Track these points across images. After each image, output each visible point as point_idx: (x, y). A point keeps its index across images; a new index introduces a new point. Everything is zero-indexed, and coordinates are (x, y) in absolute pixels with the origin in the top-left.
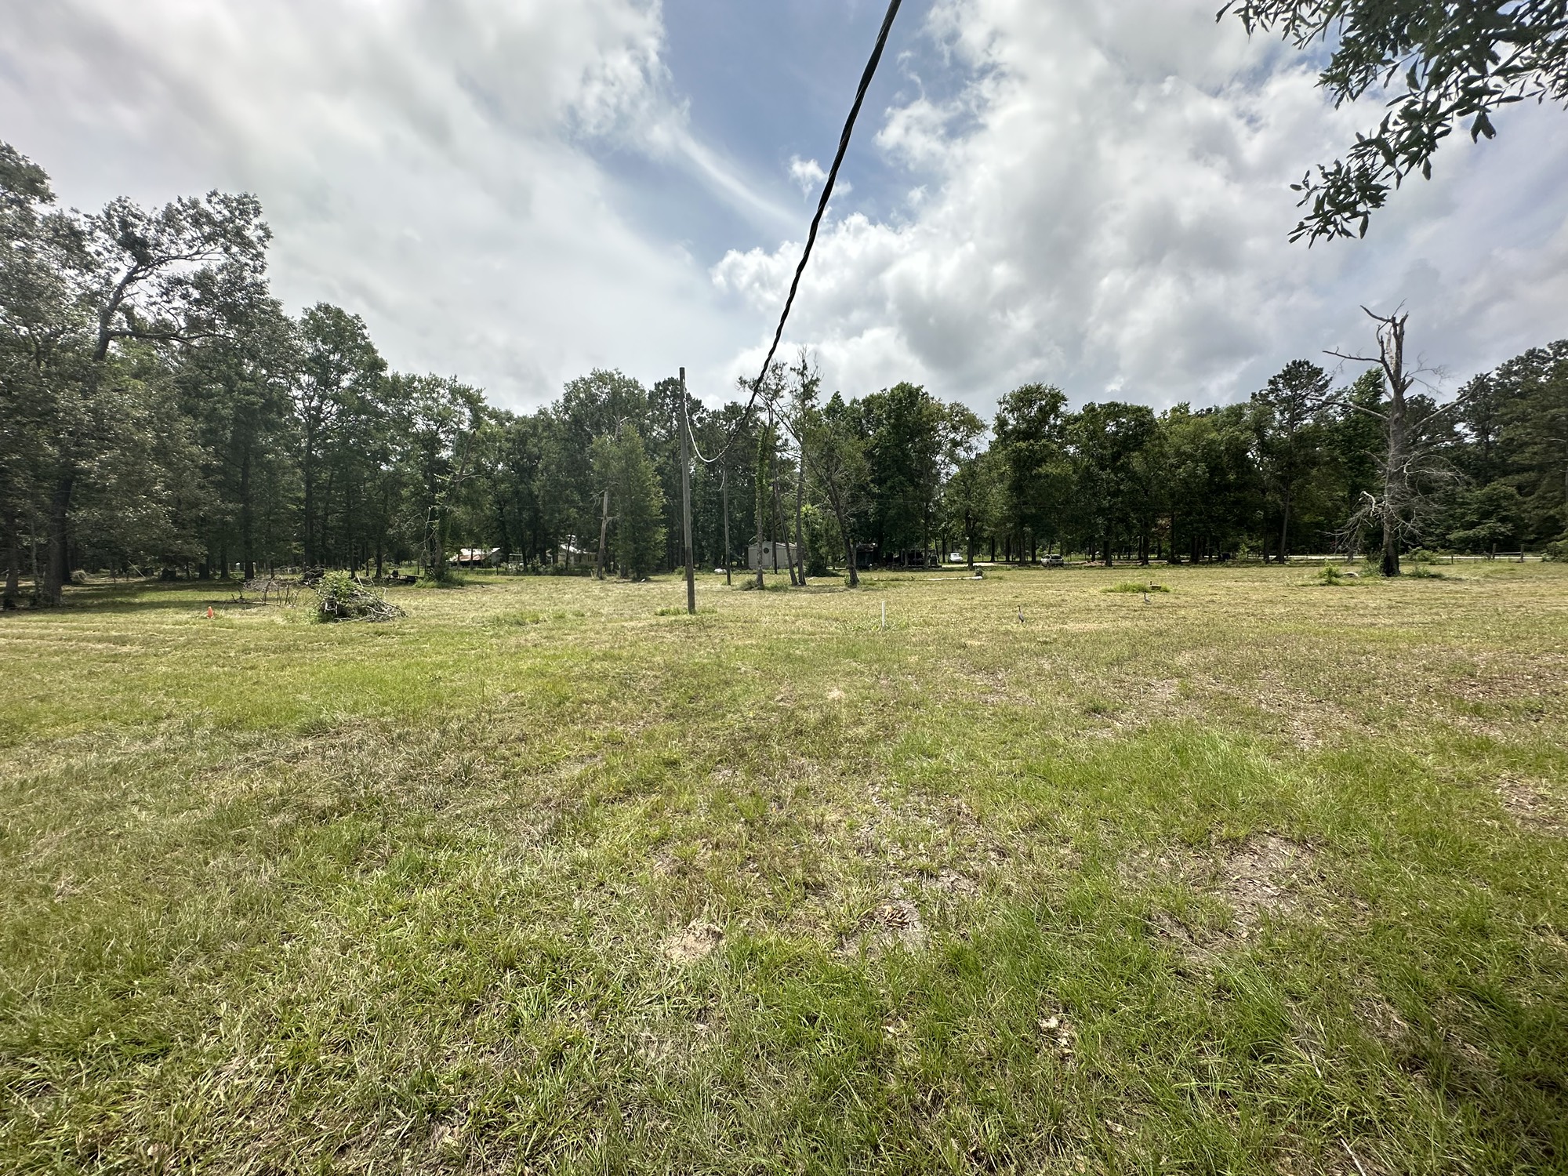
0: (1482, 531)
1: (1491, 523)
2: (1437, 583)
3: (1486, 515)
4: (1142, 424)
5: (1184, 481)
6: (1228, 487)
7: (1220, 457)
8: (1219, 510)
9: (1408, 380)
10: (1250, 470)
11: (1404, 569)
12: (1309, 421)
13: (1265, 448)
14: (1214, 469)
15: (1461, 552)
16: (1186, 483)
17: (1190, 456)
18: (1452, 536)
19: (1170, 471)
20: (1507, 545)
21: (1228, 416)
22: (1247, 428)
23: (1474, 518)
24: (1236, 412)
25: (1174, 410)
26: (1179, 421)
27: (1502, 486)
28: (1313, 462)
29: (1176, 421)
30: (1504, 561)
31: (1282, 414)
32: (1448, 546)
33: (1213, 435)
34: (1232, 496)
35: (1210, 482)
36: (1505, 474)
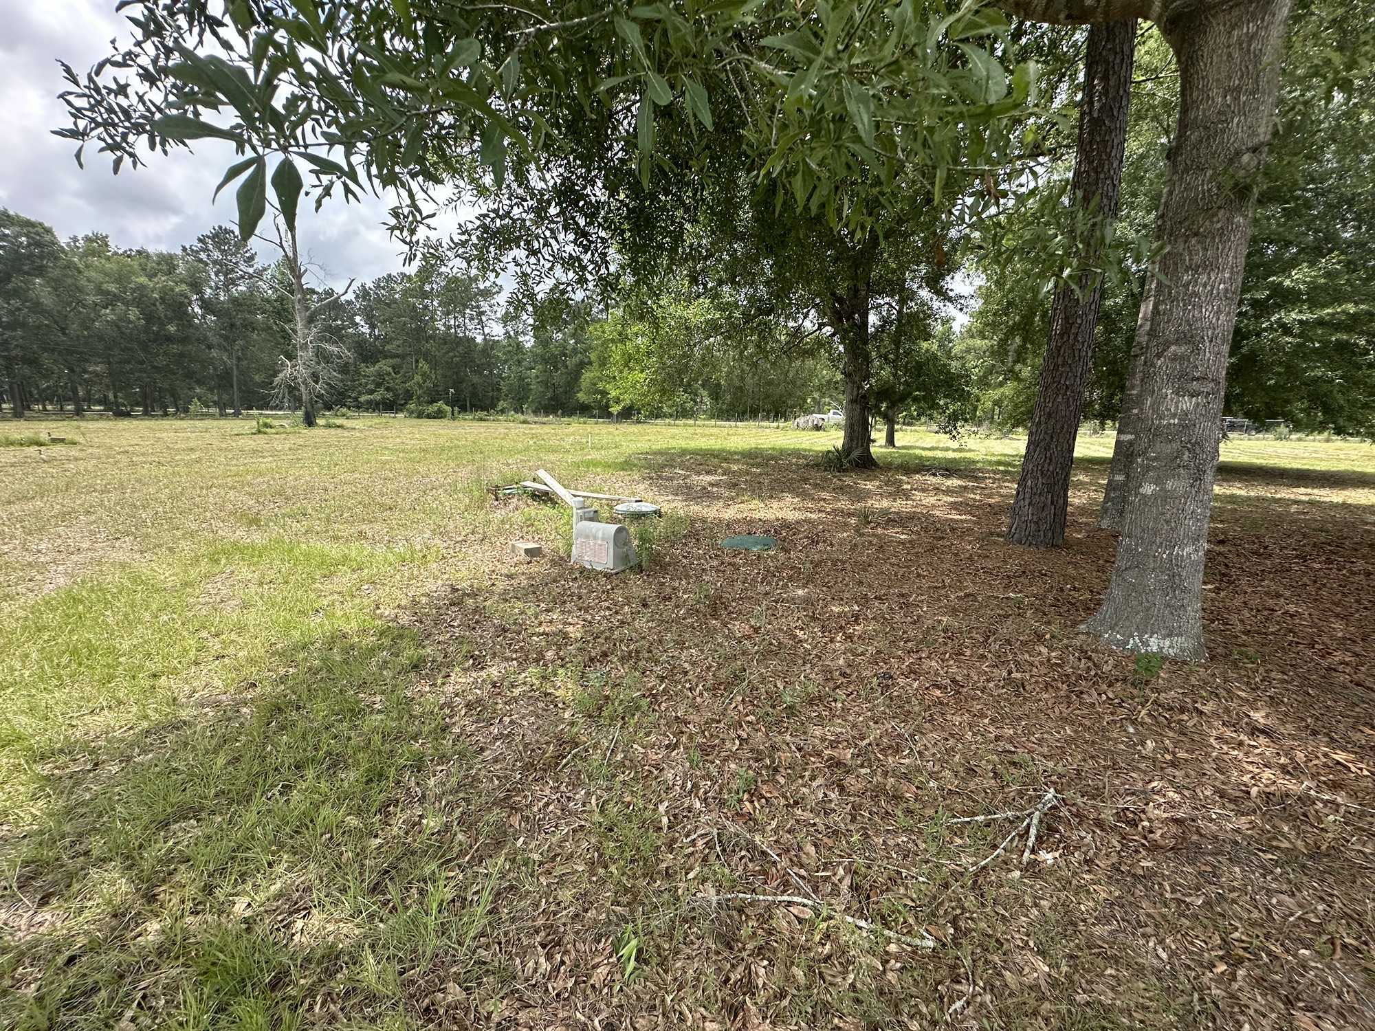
0: (377, 397)
1: (382, 391)
2: (340, 430)
3: (379, 385)
4: (38, 244)
5: (114, 324)
6: (169, 339)
7: (154, 305)
8: (161, 361)
9: (303, 269)
10: (191, 325)
11: (320, 422)
12: (242, 288)
13: (207, 305)
14: (150, 317)
15: (367, 410)
16: (117, 326)
17: (116, 298)
18: (362, 399)
19: (94, 310)
20: (389, 406)
21: (159, 264)
22: (182, 281)
23: (372, 387)
24: (167, 262)
25: (88, 239)
26: (94, 253)
27: (384, 366)
28: (252, 326)
29: (90, 252)
30: (387, 417)
31: (217, 275)
32: (359, 407)
33: (143, 280)
34: (175, 348)
35: (146, 329)
36: (385, 357)
